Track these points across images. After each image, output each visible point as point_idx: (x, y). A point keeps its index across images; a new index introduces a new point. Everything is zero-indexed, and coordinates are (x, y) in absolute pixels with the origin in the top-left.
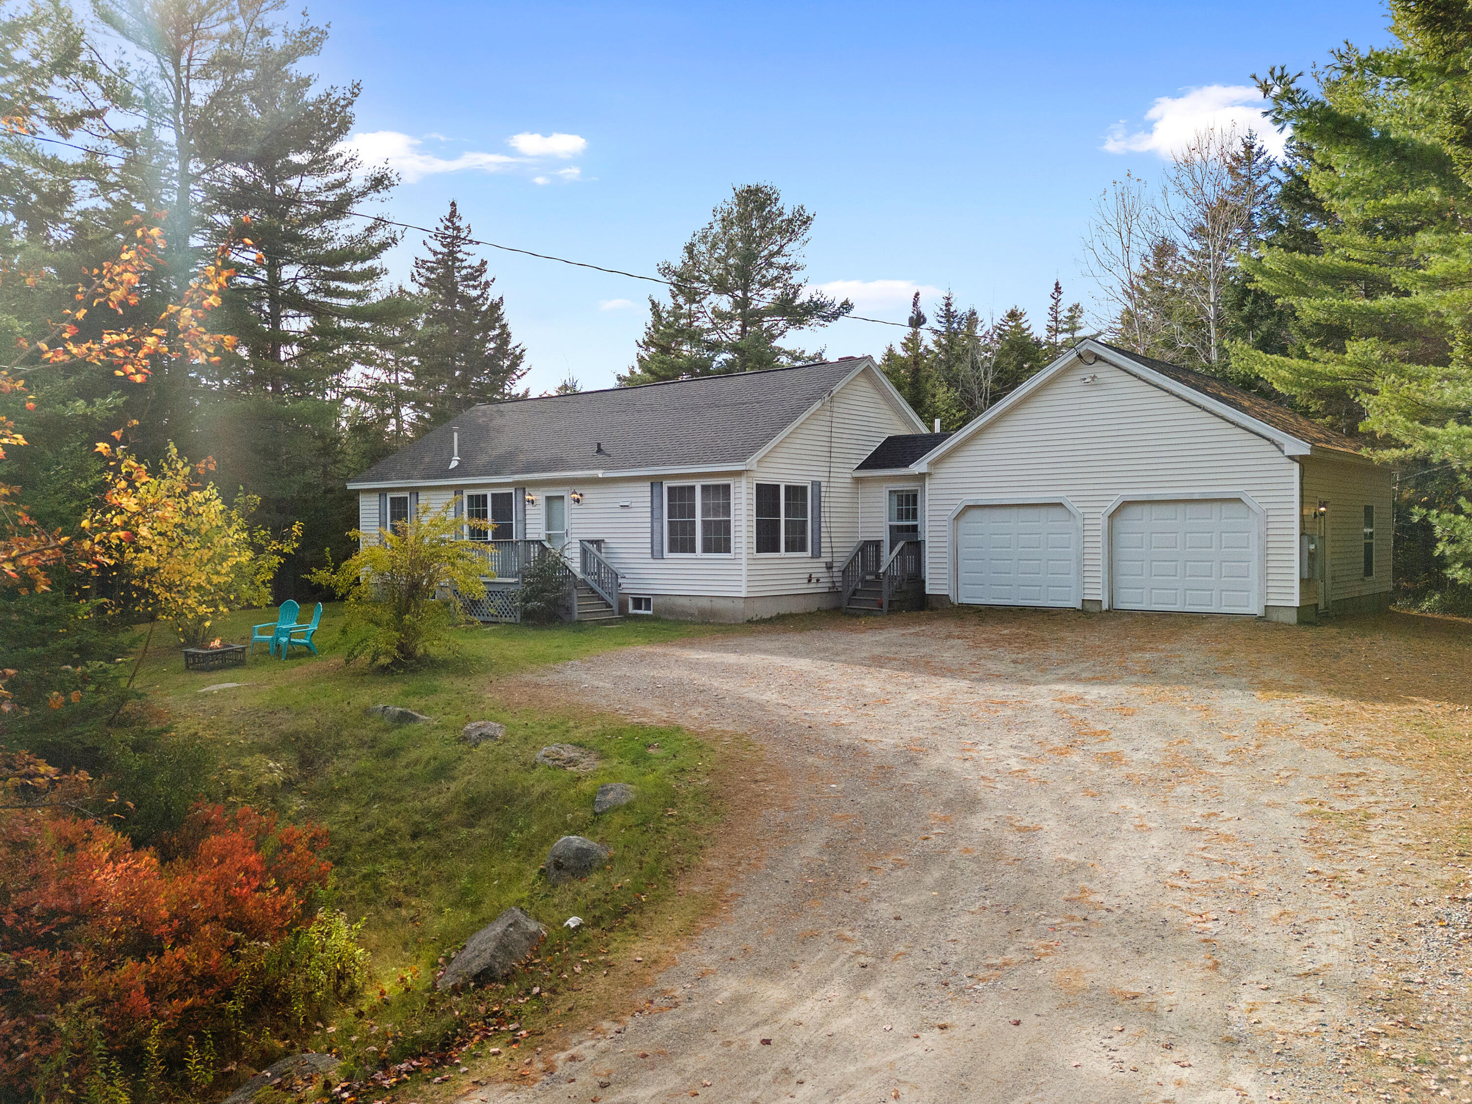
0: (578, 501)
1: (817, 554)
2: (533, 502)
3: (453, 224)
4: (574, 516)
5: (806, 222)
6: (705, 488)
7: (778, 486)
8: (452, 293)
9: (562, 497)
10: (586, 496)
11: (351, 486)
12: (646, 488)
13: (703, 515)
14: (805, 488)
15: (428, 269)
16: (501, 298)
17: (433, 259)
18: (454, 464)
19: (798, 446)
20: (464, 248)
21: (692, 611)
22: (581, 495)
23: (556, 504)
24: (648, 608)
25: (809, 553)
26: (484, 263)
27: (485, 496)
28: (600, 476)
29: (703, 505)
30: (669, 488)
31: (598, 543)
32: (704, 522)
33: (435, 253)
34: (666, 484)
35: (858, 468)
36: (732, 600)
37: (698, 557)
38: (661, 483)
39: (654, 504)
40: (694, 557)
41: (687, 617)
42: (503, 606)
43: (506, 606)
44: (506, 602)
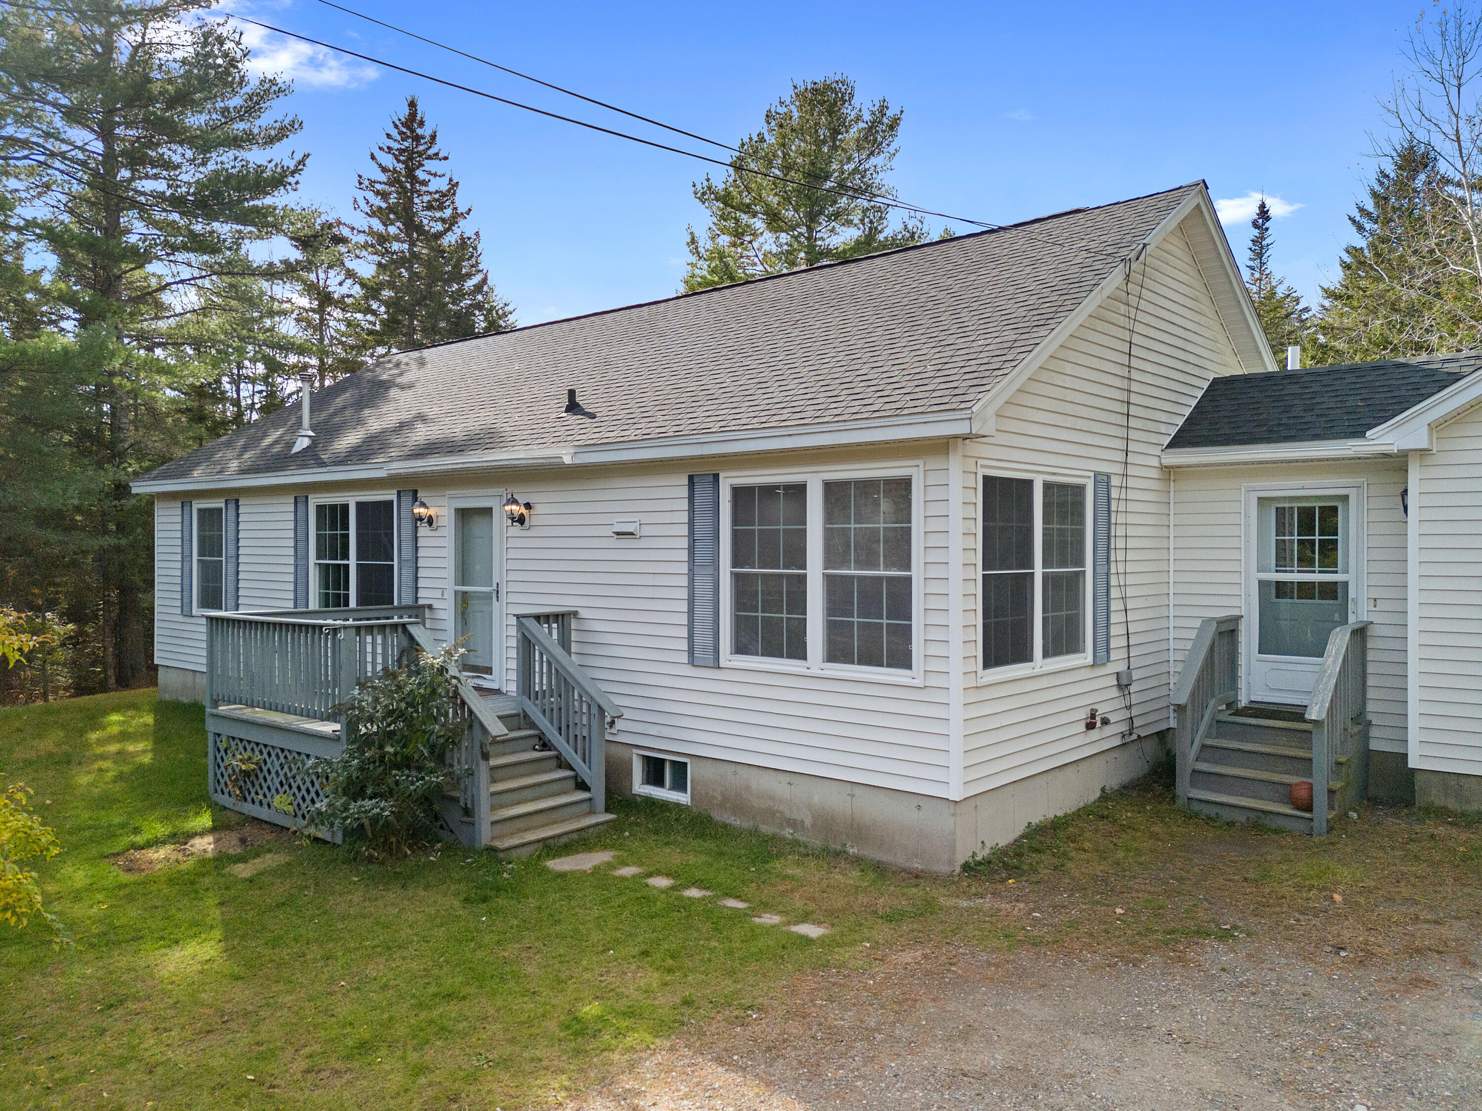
0: (521, 520)
1: (1102, 656)
2: (430, 521)
3: (413, 131)
4: (512, 554)
5: (893, 125)
6: (830, 488)
7: (1029, 483)
8: (412, 227)
9: (488, 511)
10: (538, 509)
11: (140, 488)
12: (677, 488)
13: (828, 562)
14: (1079, 490)
15: (377, 193)
16: (477, 234)
17: (383, 178)
18: (302, 443)
19: (1068, 382)
20: (429, 165)
21: (796, 816)
22: (528, 506)
23: (478, 526)
24: (680, 784)
25: (1087, 657)
26: (454, 185)
27: (345, 508)
28: (567, 460)
29: (829, 535)
31: (562, 619)
32: (831, 582)
33: (384, 170)
34: (727, 481)
35: (1171, 445)
36: (916, 801)
37: (815, 671)
38: (716, 477)
39: (697, 528)
40: (803, 671)
41: (781, 826)
42: (308, 791)
43: (313, 791)
44: (313, 783)
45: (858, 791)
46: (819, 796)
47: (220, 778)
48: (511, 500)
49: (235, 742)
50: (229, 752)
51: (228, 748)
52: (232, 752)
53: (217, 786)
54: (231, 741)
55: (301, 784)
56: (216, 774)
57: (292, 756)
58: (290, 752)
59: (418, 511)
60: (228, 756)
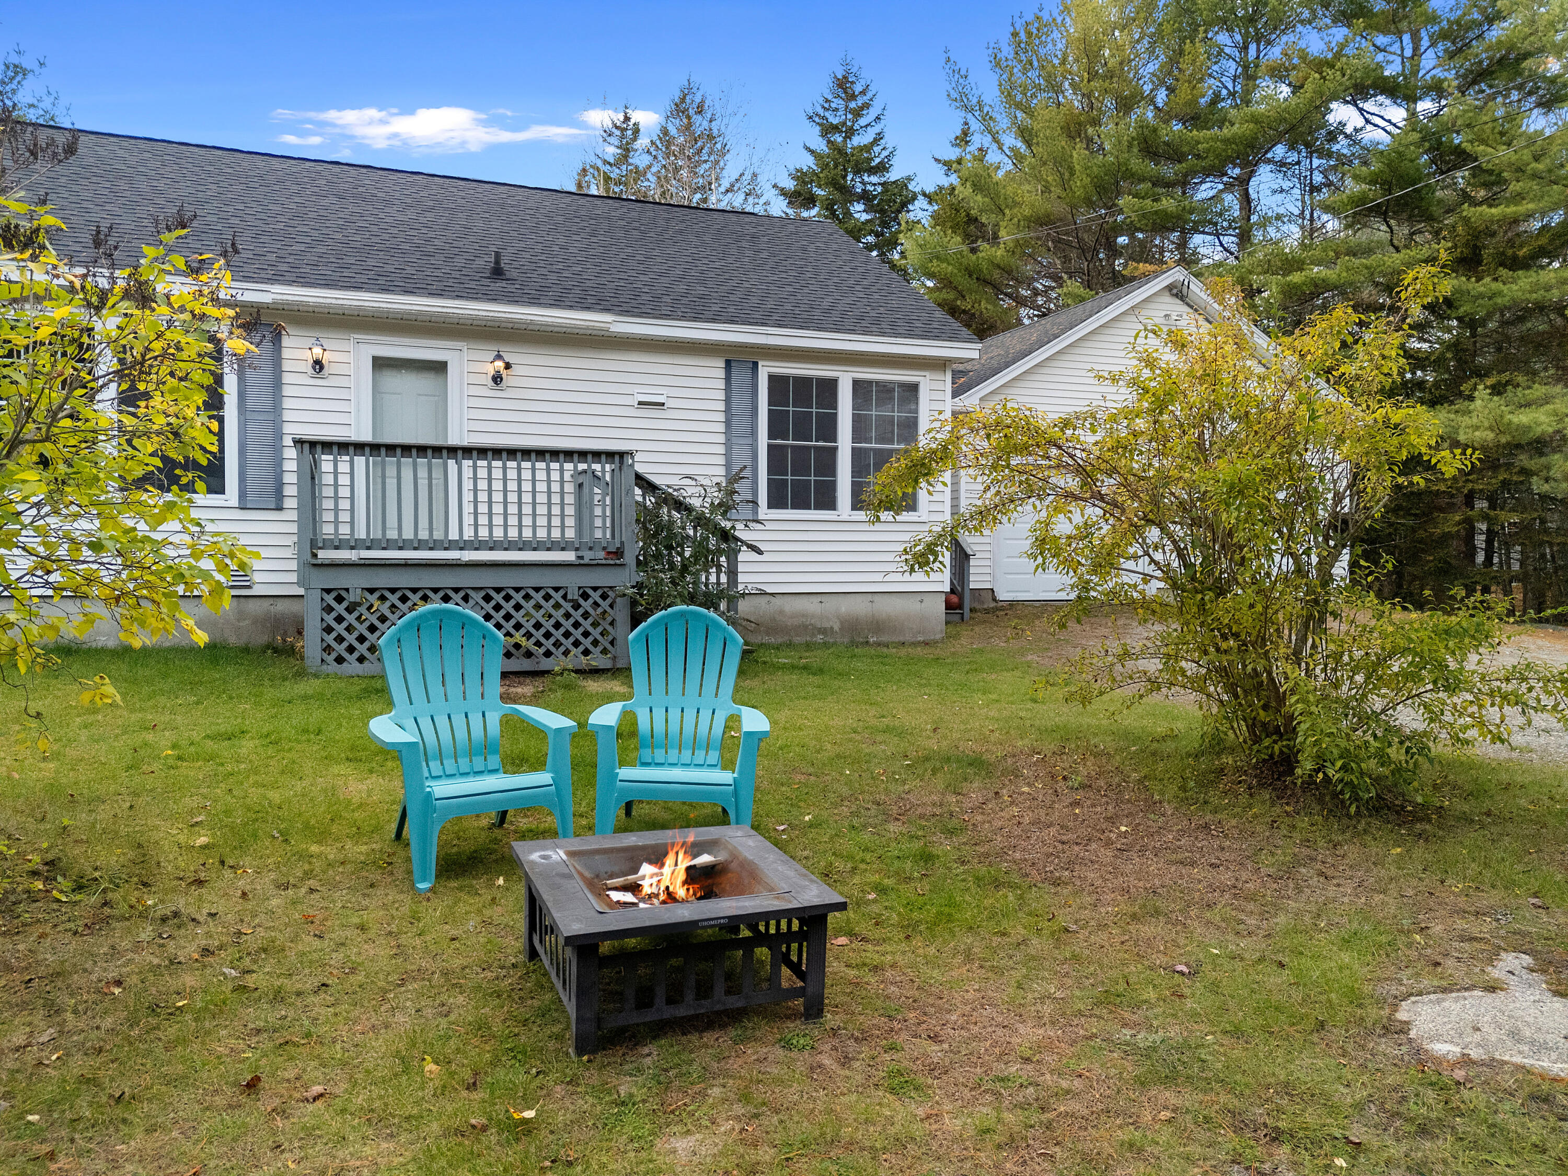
0: (497, 376)
6: (858, 385)
12: (715, 369)
13: (856, 438)
21: (828, 625)
22: (508, 366)
28: (612, 327)
29: (854, 418)
30: (772, 378)
32: (859, 452)
34: (766, 369)
36: (919, 597)
37: (845, 517)
38: (756, 364)
39: (734, 405)
40: (835, 518)
41: (813, 635)
42: (557, 625)
43: (567, 625)
44: (567, 616)
45: (877, 598)
46: (846, 607)
47: (334, 644)
48: (499, 357)
49: (377, 594)
50: (363, 609)
51: (359, 604)
52: (369, 608)
53: (325, 656)
54: (367, 595)
55: (542, 621)
56: (322, 640)
57: (522, 593)
58: (517, 590)
59: (317, 351)
60: (356, 614)
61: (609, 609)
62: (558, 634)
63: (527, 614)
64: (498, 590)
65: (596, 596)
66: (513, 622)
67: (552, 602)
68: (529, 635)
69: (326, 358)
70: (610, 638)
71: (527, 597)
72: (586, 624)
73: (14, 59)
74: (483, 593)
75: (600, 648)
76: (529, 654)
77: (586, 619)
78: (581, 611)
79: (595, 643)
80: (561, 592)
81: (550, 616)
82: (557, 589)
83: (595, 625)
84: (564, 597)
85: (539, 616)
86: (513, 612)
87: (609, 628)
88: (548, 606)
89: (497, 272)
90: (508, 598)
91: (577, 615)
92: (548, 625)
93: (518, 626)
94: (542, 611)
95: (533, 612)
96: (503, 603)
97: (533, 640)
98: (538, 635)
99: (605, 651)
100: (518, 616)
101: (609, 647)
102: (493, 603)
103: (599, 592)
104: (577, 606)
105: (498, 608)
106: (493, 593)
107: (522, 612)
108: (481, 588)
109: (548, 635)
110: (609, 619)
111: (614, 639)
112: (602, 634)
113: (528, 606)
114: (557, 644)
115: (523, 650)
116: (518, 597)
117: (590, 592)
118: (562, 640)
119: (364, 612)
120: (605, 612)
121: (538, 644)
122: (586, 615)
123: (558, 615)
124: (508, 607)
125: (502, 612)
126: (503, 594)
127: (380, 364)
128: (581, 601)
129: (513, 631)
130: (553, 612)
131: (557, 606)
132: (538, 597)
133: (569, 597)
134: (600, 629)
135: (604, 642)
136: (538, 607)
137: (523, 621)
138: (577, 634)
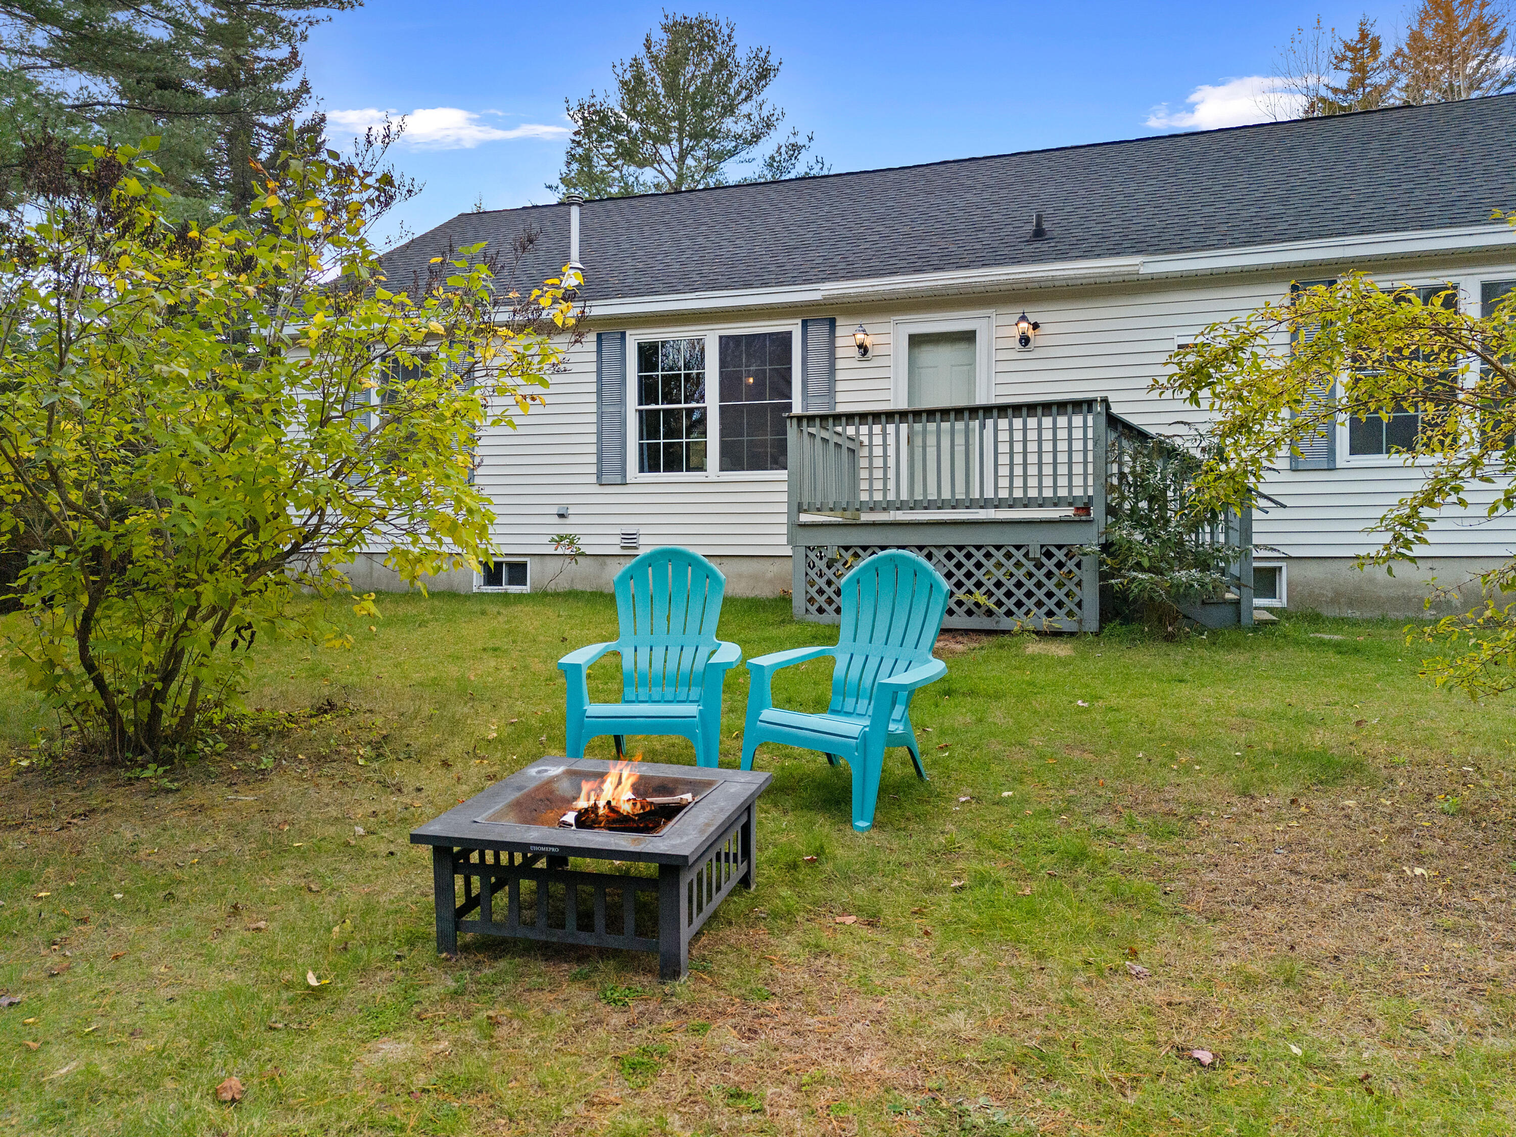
0: (1024, 341)
4: (1004, 378)
6: (1490, 289)
10: (1046, 329)
12: (1280, 296)
18: (574, 278)
22: (1036, 326)
27: (696, 343)
28: (1142, 269)
41: (1420, 610)
42: (1019, 585)
43: (1029, 584)
44: (1030, 575)
47: (816, 596)
48: (1023, 318)
49: (851, 552)
50: (839, 565)
51: (836, 561)
52: (845, 564)
53: (809, 606)
54: (843, 552)
55: (1004, 580)
56: (807, 592)
57: (983, 551)
58: (978, 548)
59: (860, 337)
60: (833, 569)
61: (1075, 569)
62: (1020, 594)
63: (988, 572)
64: (960, 548)
65: (1060, 555)
66: (974, 580)
67: (1013, 560)
68: (989, 594)
69: (868, 342)
70: (1077, 600)
71: (988, 555)
72: (1050, 585)
73: (792, 140)
74: (945, 551)
75: (1065, 610)
76: (990, 613)
77: (1049, 579)
78: (1044, 570)
79: (1060, 604)
80: (1023, 551)
81: (1012, 575)
82: (1018, 547)
83: (1060, 585)
84: (1026, 555)
85: (999, 574)
86: (974, 570)
87: (1076, 590)
88: (1009, 565)
89: (1039, 233)
90: (969, 556)
91: (1040, 575)
92: (1009, 584)
93: (979, 585)
94: (1003, 570)
95: (993, 570)
96: (964, 560)
97: (994, 599)
98: (1000, 594)
99: (1070, 614)
100: (979, 574)
101: (1076, 609)
102: (954, 561)
103: (1064, 551)
104: (1039, 566)
105: (959, 565)
106: (954, 551)
107: (983, 570)
108: (944, 546)
109: (1009, 594)
110: (1076, 580)
111: (1081, 601)
112: (1067, 595)
113: (989, 564)
114: (1019, 604)
115: (983, 609)
116: (979, 555)
117: (1054, 550)
118: (1024, 600)
119: (841, 567)
120: (1070, 572)
121: (999, 604)
122: (1049, 575)
123: (1020, 574)
124: (969, 565)
125: (964, 570)
126: (964, 552)
127: (916, 341)
128: (1044, 560)
129: (973, 589)
130: (1014, 570)
131: (1018, 565)
132: (999, 555)
133: (1031, 555)
134: (1065, 590)
135: (1069, 604)
136: (999, 565)
137: (984, 580)
138: (1040, 594)
